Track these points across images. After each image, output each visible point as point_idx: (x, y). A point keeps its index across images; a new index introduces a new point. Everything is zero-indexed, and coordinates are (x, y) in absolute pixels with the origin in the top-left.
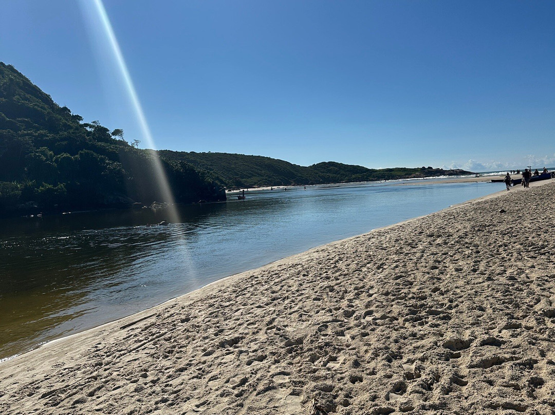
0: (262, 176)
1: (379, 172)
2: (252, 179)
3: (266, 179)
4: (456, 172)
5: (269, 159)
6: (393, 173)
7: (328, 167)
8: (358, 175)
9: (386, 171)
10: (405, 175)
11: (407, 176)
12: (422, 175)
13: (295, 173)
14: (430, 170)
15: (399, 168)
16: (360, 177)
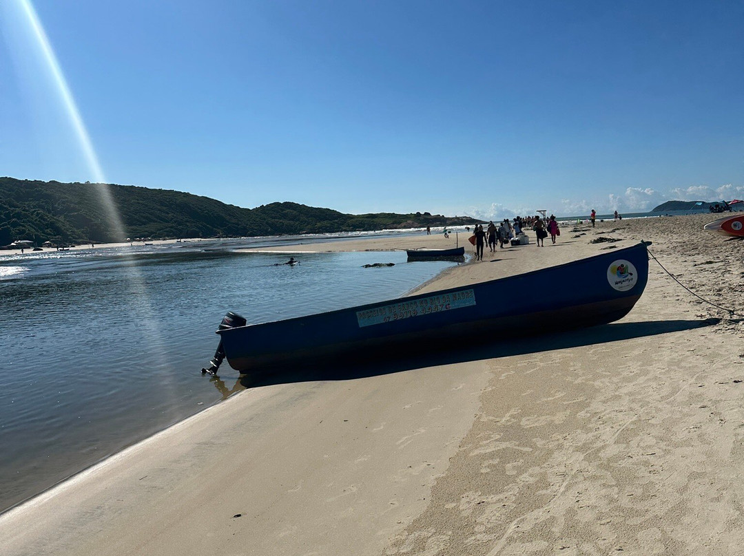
0: (167, 222)
1: (356, 219)
2: (148, 226)
3: (172, 227)
4: (462, 220)
5: (187, 195)
6: (375, 220)
7: (282, 210)
8: (326, 223)
9: (367, 217)
10: (393, 224)
11: (395, 225)
12: (416, 224)
13: (228, 218)
14: (426, 217)
15: (385, 214)
16: (329, 225)
